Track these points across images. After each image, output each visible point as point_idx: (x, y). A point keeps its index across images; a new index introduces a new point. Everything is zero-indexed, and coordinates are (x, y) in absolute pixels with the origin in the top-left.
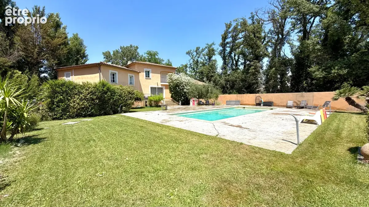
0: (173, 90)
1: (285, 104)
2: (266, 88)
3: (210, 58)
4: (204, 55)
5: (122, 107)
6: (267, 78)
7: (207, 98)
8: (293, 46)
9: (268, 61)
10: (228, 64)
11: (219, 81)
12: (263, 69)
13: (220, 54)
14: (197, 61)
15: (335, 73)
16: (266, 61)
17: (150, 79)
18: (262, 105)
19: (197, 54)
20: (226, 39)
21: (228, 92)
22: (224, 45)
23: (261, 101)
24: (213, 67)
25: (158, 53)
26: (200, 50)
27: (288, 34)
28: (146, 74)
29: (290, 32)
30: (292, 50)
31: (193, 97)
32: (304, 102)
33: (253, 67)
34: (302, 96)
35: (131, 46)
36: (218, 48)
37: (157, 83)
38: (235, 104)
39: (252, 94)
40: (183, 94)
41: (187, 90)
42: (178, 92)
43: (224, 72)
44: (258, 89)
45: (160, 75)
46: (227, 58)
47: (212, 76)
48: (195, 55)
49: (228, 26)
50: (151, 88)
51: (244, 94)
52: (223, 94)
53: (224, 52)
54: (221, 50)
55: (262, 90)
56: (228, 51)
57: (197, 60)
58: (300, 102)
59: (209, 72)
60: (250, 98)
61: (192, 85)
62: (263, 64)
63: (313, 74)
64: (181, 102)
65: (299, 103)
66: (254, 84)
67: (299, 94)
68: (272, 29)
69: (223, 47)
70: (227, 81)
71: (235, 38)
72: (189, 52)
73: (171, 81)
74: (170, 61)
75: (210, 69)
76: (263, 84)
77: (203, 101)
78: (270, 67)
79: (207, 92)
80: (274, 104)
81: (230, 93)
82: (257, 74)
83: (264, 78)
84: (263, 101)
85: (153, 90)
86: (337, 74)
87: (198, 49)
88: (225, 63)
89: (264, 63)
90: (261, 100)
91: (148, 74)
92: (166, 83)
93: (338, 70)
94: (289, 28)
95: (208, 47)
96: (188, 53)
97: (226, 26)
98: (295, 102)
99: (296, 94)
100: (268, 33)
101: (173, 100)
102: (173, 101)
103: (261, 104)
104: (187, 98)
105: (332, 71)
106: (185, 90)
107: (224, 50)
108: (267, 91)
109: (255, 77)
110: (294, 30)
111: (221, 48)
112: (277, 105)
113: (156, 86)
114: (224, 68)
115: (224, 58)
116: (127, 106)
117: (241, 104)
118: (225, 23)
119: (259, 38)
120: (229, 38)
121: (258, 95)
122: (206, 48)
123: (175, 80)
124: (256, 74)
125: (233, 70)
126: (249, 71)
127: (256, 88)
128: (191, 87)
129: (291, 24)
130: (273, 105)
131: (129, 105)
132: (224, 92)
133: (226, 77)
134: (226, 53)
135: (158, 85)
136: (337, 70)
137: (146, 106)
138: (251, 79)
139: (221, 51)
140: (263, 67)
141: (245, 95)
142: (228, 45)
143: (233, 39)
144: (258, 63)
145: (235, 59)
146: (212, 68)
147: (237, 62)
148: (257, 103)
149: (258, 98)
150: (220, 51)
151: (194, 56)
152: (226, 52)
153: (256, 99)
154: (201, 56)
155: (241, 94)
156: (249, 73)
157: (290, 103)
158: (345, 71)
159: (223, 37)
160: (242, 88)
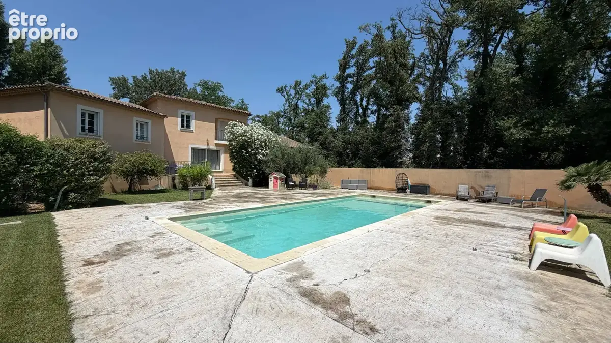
0: (236, 155)
1: (453, 192)
2: (414, 157)
3: (319, 101)
4: (308, 96)
5: (66, 194)
6: (417, 139)
7: (305, 173)
8: (457, 89)
9: (418, 109)
10: (349, 112)
11: (332, 142)
12: (409, 124)
13: (336, 95)
14: (297, 107)
15: (548, 132)
16: (415, 109)
17: (192, 132)
18: (408, 190)
19: (296, 93)
20: (347, 68)
21: (348, 163)
22: (342, 79)
23: (407, 184)
24: (322, 116)
25: (221, 87)
26: (301, 87)
27: (454, 62)
28: (183, 121)
29: (457, 60)
30: (456, 95)
31: (276, 171)
32: (490, 188)
33: (392, 118)
34: (487, 177)
35: (172, 71)
36: (332, 84)
37: (207, 141)
38: (357, 188)
39: (389, 169)
40: (255, 165)
41: (263, 155)
42: (245, 159)
43: (341, 127)
44: (400, 160)
45: (214, 124)
46: (348, 101)
47: (320, 133)
48: (294, 95)
49: (351, 45)
50: (194, 150)
51: (375, 167)
52: (338, 167)
53: (343, 92)
54: (337, 88)
55: (408, 162)
56: (349, 90)
57: (297, 104)
58: (484, 188)
59: (315, 125)
60: (385, 175)
61: (274, 146)
62: (410, 115)
63: (505, 133)
64: (253, 180)
65: (480, 190)
66: (393, 149)
67: (480, 172)
68: (427, 52)
69: (340, 84)
70: (347, 143)
71: (361, 67)
72: (282, 89)
73: (232, 138)
74: (246, 102)
75: (318, 120)
76: (410, 151)
77: (297, 179)
78: (423, 120)
79: (306, 161)
80: (432, 191)
81: (350, 166)
82: (400, 131)
83: (411, 140)
84: (410, 183)
85: (198, 153)
86: (552, 135)
87: (298, 84)
88: (343, 110)
89: (411, 113)
90: (408, 182)
91: (188, 122)
92: (223, 140)
93: (554, 126)
94: (456, 53)
95: (315, 81)
96: (280, 91)
97: (347, 44)
98: (472, 188)
99: (475, 172)
100: (420, 60)
101: (237, 175)
102: (237, 178)
103: (406, 189)
104: (263, 173)
105: (543, 129)
106: (259, 157)
107: (343, 87)
108: (418, 163)
109: (395, 138)
110: (464, 56)
111: (338, 84)
112: (438, 192)
113: (205, 147)
114: (341, 119)
115: (342, 102)
116: (86, 190)
117: (369, 186)
118: (345, 40)
119: (404, 66)
120: (352, 67)
121: (400, 170)
122: (312, 82)
123: (241, 135)
124: (397, 130)
125: (357, 123)
126: (386, 125)
127: (397, 158)
128: (271, 150)
129: (458, 45)
130: (429, 191)
131: (91, 188)
132: (341, 163)
133: (344, 136)
134: (346, 94)
135: (208, 144)
136: (552, 126)
137: (174, 186)
138: (388, 140)
139: (337, 90)
140: (410, 120)
141: (376, 170)
142: (350, 79)
143: (357, 69)
144: (401, 111)
145: (362, 105)
146: (320, 118)
147: (365, 109)
148: (400, 186)
149: (401, 177)
150: (335, 89)
151: (291, 97)
152: (346, 91)
153: (397, 179)
154: (304, 97)
155: (371, 167)
156: (385, 129)
157: (463, 190)
158: (569, 130)
159: (341, 65)
160: (372, 157)
